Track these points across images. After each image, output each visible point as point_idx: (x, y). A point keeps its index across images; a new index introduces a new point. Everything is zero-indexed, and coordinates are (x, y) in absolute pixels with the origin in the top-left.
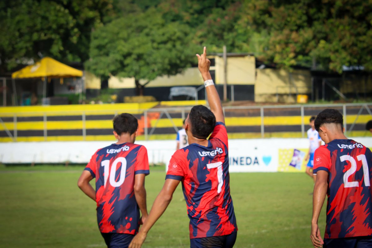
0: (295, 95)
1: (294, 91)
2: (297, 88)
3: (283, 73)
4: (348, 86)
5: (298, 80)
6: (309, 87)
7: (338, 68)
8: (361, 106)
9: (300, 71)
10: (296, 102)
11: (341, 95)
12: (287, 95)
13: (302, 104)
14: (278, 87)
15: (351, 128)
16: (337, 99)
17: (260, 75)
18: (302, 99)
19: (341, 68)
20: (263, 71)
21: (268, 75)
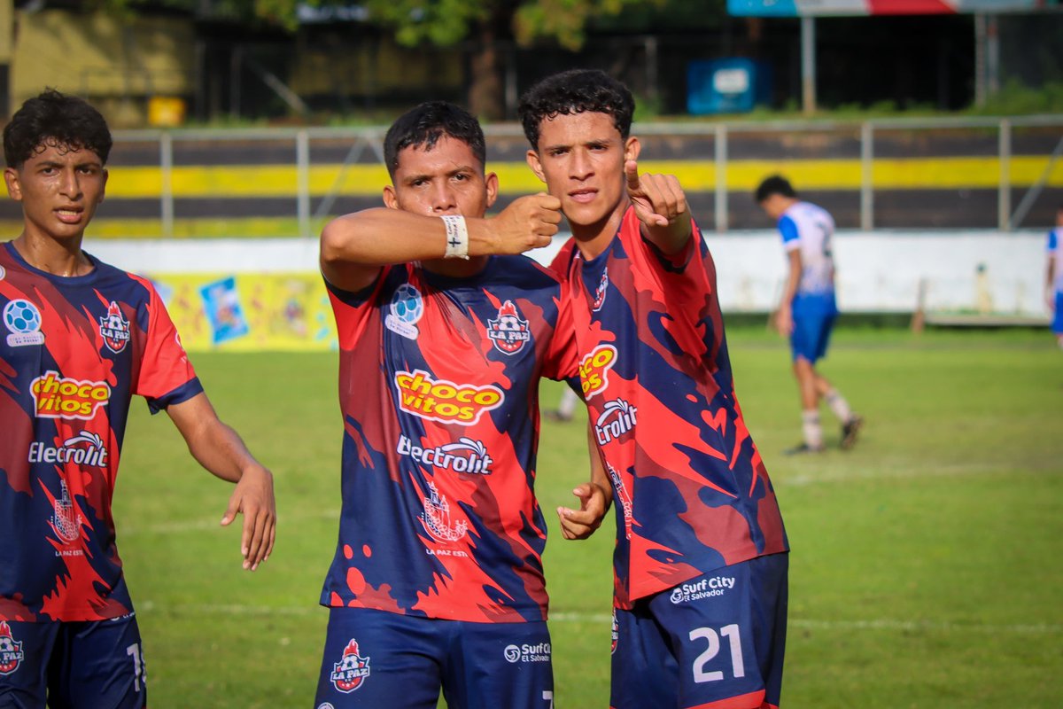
0: (141, 101)
1: (139, 84)
2: (148, 76)
3: (104, 25)
4: (318, 74)
5: (152, 49)
6: (188, 73)
7: (283, 14)
8: (355, 139)
9: (160, 22)
10: (145, 122)
11: (292, 99)
12: (118, 98)
13: (164, 128)
14: (85, 73)
15: (324, 207)
16: (278, 113)
17: (28, 34)
18: (165, 113)
19: (294, 12)
20: (38, 20)
21: (55, 33)
